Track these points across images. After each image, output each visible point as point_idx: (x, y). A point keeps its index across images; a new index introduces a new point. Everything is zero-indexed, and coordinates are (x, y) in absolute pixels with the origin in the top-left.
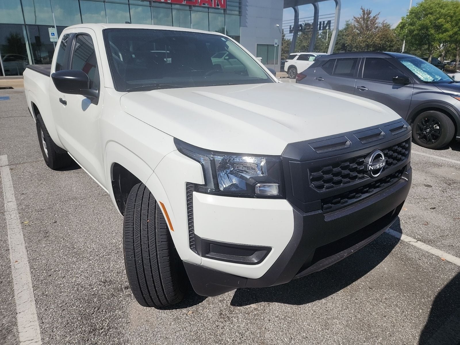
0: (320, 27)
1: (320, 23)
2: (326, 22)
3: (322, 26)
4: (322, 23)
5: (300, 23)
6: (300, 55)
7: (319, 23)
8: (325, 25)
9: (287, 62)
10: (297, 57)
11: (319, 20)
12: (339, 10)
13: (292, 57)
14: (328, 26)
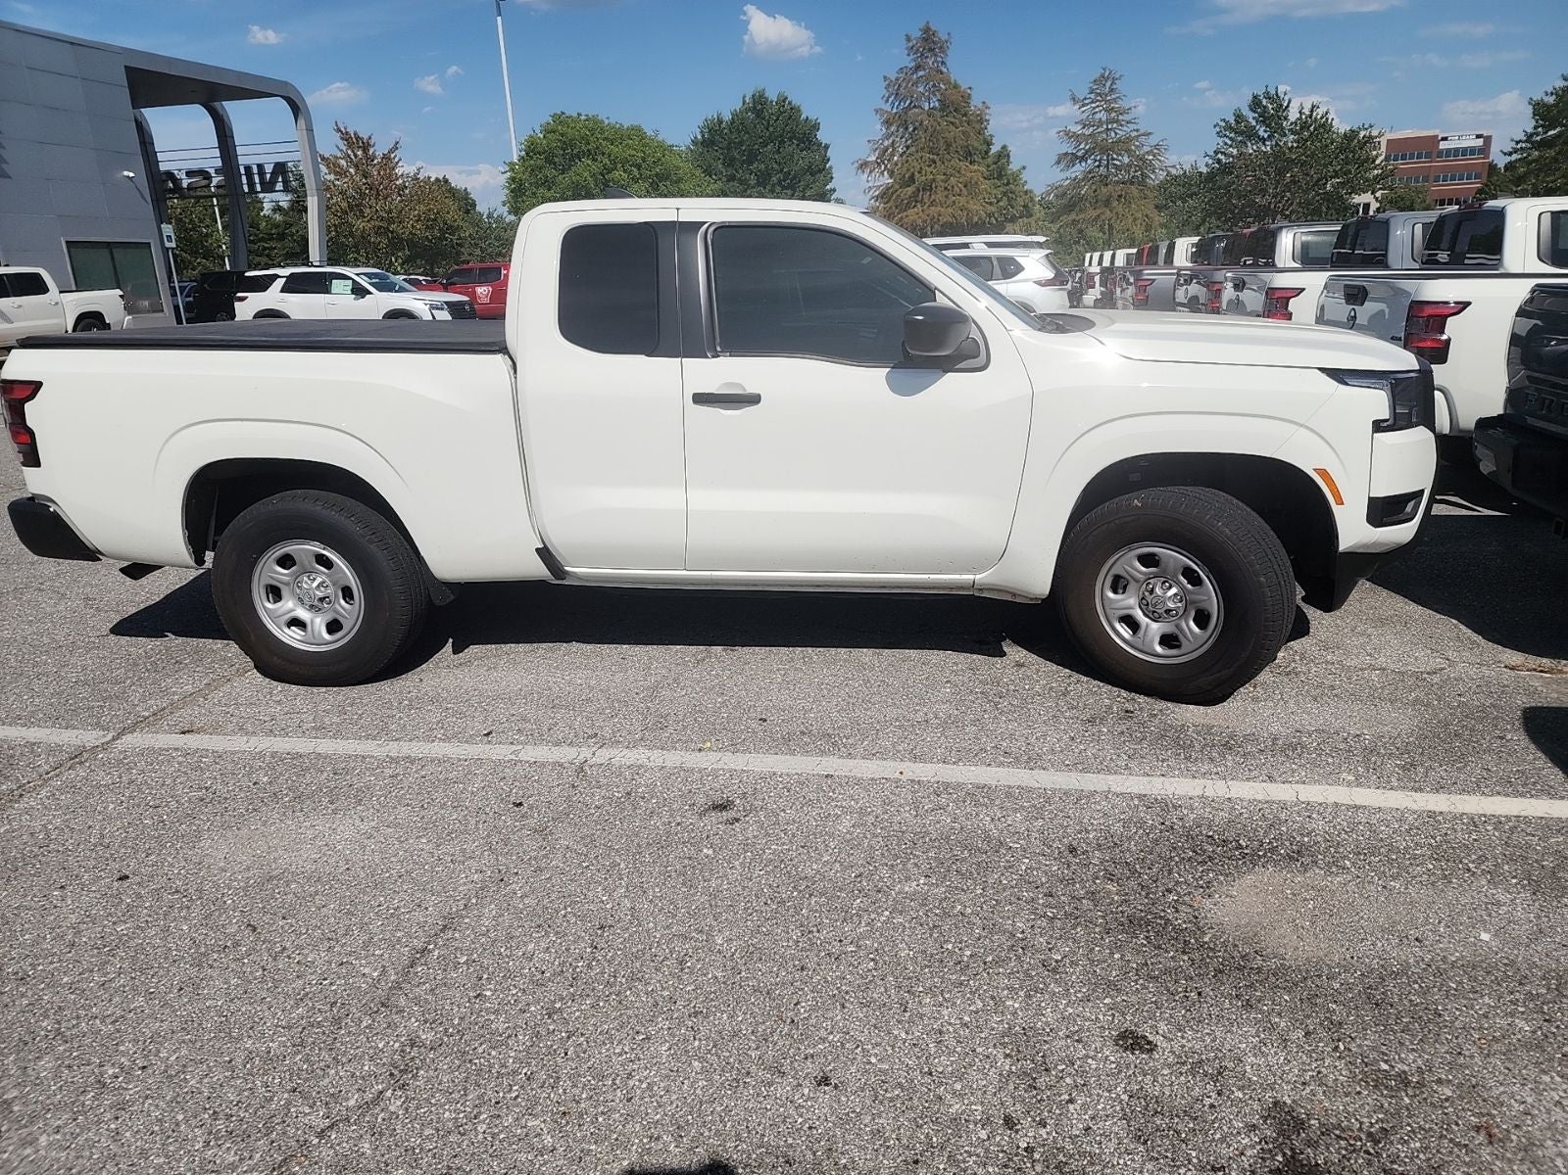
0: (251, 184)
1: (248, 169)
2: (269, 169)
3: (257, 179)
4: (255, 170)
5: (163, 167)
6: (288, 274)
7: (243, 171)
8: (268, 176)
9: (242, 299)
10: (280, 283)
11: (242, 161)
12: (310, 130)
13: (262, 285)
14: (280, 179)
